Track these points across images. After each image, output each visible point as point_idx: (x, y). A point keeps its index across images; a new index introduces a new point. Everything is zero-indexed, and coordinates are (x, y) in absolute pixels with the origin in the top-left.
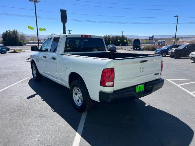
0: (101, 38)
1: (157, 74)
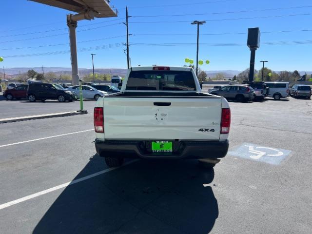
0: (190, 70)
1: (207, 130)
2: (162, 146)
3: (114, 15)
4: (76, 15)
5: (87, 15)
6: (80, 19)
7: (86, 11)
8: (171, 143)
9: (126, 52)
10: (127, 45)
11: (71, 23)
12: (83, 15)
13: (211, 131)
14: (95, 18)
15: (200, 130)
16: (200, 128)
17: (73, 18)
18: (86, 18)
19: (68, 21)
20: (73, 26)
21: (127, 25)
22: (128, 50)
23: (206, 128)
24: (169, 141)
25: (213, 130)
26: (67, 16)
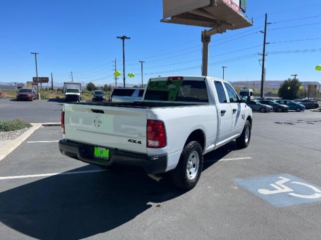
0: (203, 80)
1: (134, 142)
2: (102, 152)
3: (249, 25)
4: (210, 30)
5: (219, 29)
6: (213, 34)
7: (219, 25)
8: (108, 151)
9: (261, 62)
10: (264, 55)
11: (205, 39)
12: (215, 30)
13: (138, 142)
14: (227, 30)
15: (129, 141)
16: (129, 139)
17: (206, 34)
18: (218, 32)
19: (202, 37)
20: (207, 41)
21: (265, 33)
22: (263, 60)
23: (134, 140)
24: (107, 148)
25: (140, 142)
26: (202, 32)
